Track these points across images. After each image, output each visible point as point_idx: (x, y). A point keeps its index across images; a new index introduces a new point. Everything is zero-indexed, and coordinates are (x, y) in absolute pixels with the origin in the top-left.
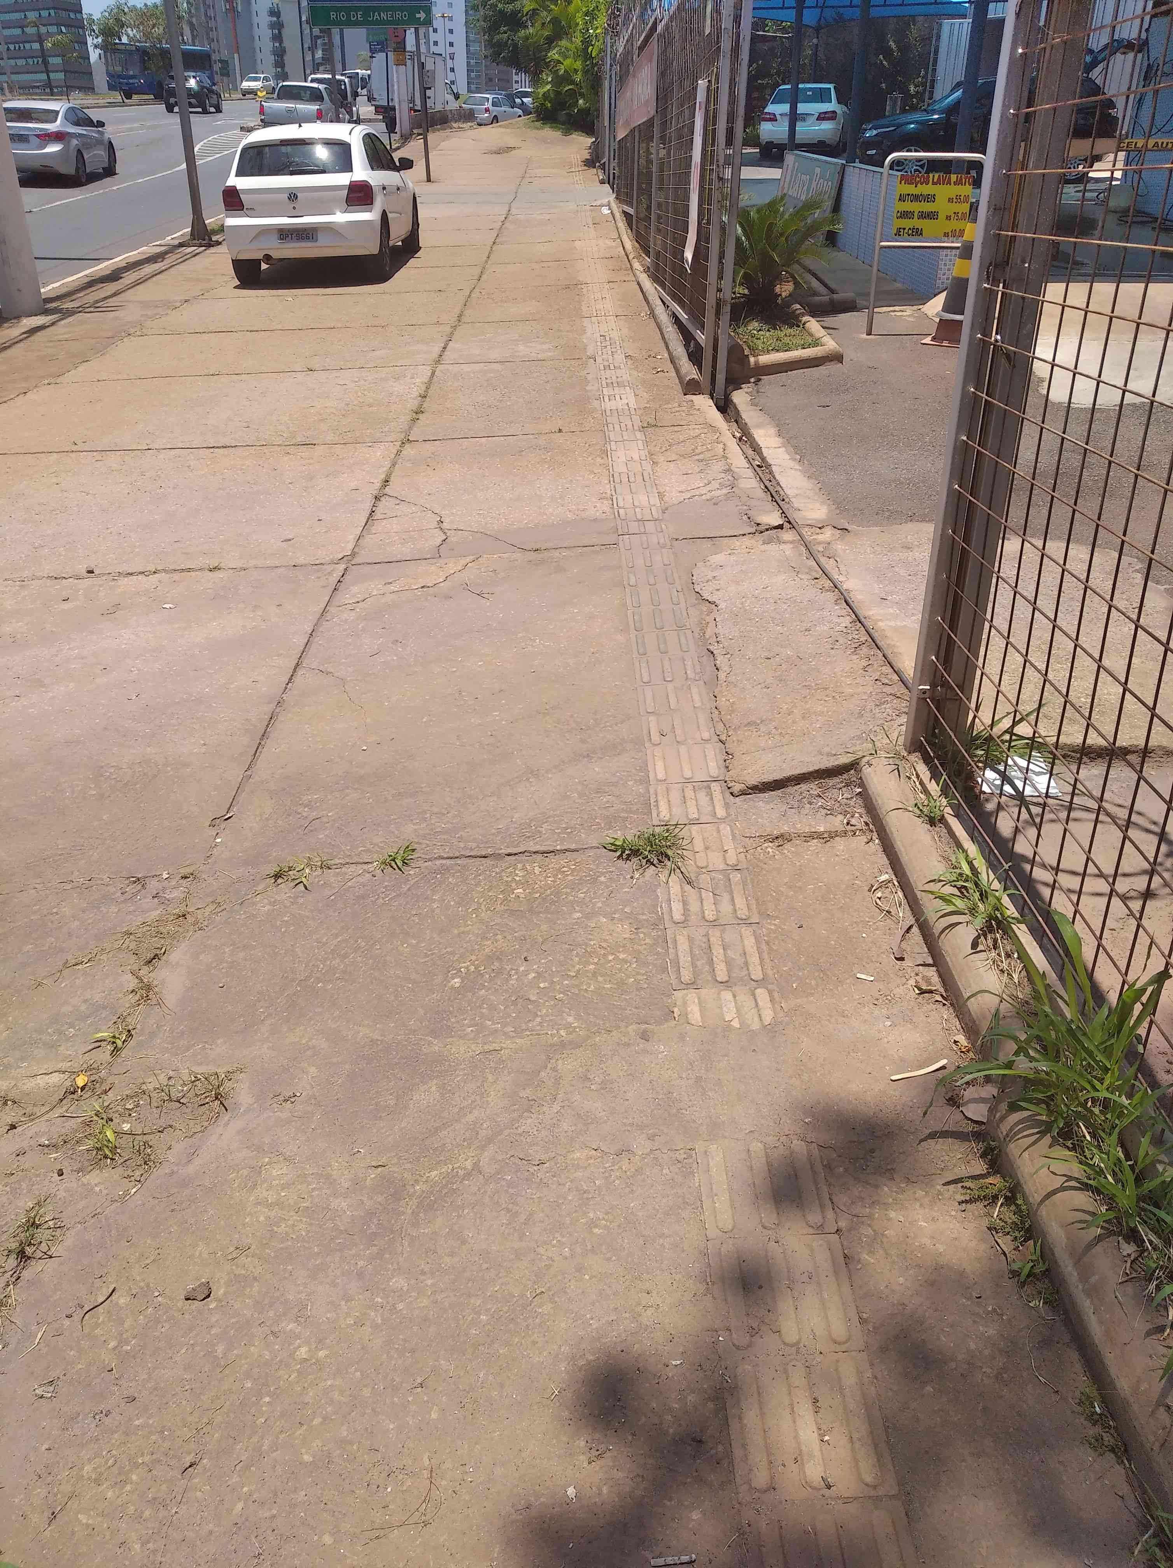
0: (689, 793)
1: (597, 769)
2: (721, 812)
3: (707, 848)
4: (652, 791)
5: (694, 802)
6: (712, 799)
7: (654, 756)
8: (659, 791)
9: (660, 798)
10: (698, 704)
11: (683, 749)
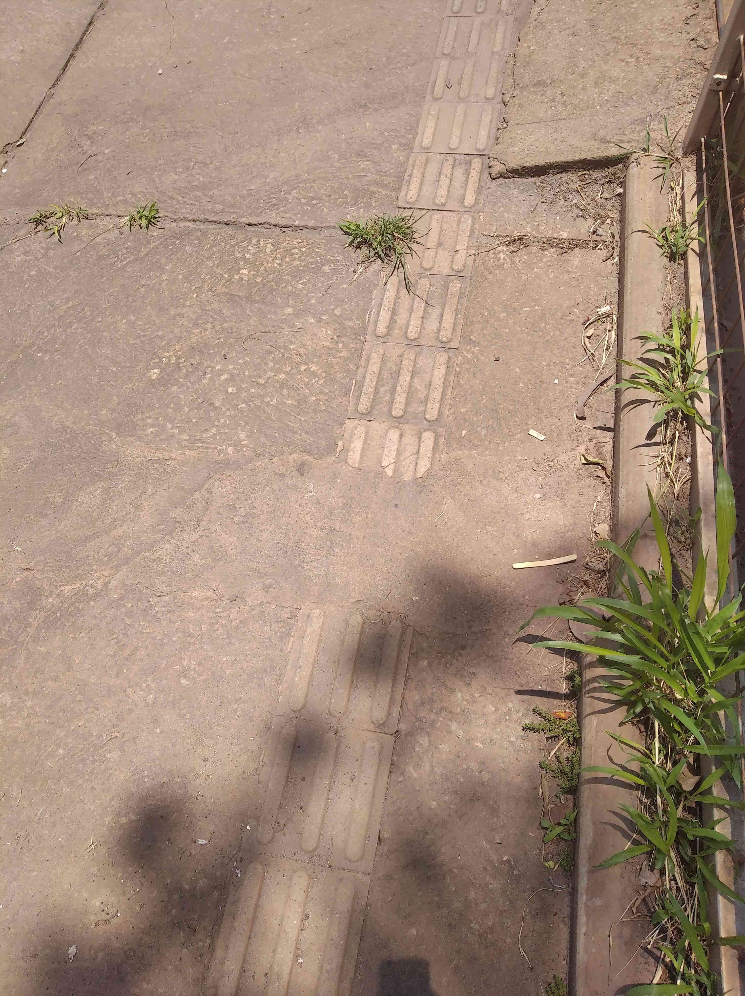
0: (447, 170)
1: (368, 124)
2: (470, 199)
3: (440, 244)
4: (411, 162)
5: (448, 181)
6: (467, 180)
7: (429, 114)
8: (418, 162)
9: (415, 171)
10: (497, 48)
11: (461, 108)
